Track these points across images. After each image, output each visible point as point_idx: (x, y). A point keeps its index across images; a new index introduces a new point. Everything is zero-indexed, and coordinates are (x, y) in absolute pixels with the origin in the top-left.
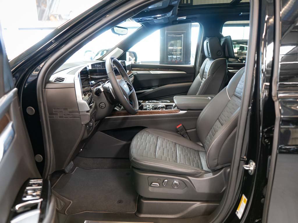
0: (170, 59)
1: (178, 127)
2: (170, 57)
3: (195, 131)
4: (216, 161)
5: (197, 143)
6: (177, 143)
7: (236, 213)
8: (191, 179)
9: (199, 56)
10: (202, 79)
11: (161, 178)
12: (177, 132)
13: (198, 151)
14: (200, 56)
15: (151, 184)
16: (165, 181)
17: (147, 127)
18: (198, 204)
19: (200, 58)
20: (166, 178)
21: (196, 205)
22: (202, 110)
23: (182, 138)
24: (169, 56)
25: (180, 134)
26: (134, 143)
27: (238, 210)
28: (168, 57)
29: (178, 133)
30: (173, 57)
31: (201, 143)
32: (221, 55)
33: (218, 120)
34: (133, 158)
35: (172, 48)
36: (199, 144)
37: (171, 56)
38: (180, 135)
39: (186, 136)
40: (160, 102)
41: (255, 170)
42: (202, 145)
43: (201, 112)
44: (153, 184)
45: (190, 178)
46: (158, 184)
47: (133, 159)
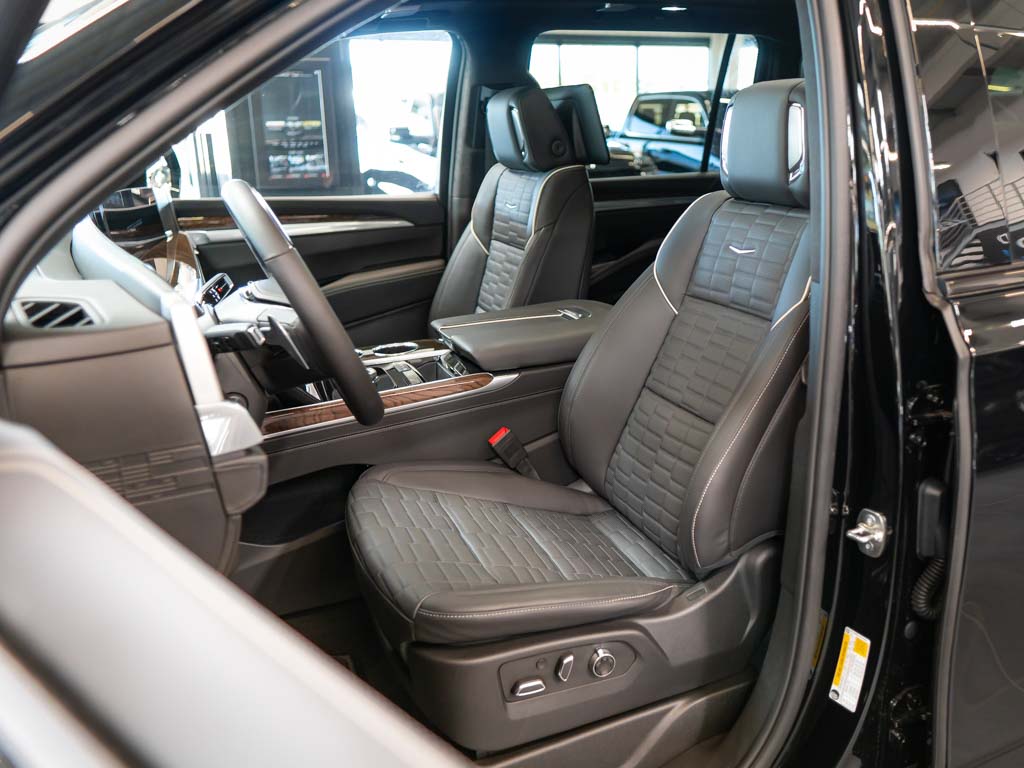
0: (279, 169)
1: (496, 441)
2: (278, 162)
3: (554, 442)
4: (724, 538)
5: (572, 486)
6: (510, 504)
7: (831, 695)
8: (647, 624)
9: (459, 156)
10: (488, 245)
11: (543, 656)
12: (489, 460)
13: (585, 516)
14: (464, 156)
15: (514, 689)
16: (566, 661)
17: (371, 466)
18: (678, 709)
19: (463, 165)
20: (567, 650)
21: (671, 714)
22: (573, 361)
23: (516, 480)
24: (271, 158)
25: (502, 466)
26: (377, 543)
27: (837, 684)
28: (268, 163)
29: (496, 464)
30: (287, 161)
31: (587, 482)
32: (563, 155)
33: (645, 392)
34: (421, 607)
35: (281, 124)
36: (576, 488)
37: (280, 158)
38: (507, 470)
39: (525, 469)
40: (378, 352)
41: (889, 539)
42: (587, 489)
43: (569, 371)
44: (522, 687)
45: (642, 622)
46: (539, 682)
47: (425, 613)
